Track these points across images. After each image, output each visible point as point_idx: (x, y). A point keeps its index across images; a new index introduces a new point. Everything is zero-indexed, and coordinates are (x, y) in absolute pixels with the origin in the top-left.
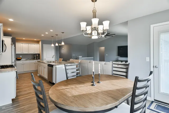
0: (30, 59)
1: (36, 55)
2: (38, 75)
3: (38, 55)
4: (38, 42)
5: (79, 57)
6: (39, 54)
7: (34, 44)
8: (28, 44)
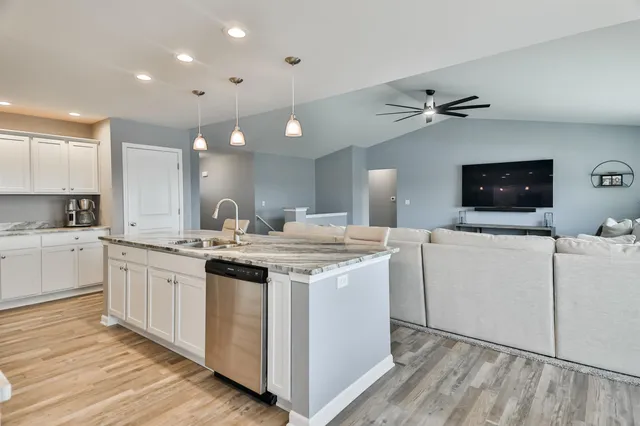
0: (39, 223)
1: (78, 204)
2: (108, 321)
3: (90, 204)
4: (88, 130)
5: (298, 210)
6: (95, 199)
7: (67, 141)
8: (31, 137)
